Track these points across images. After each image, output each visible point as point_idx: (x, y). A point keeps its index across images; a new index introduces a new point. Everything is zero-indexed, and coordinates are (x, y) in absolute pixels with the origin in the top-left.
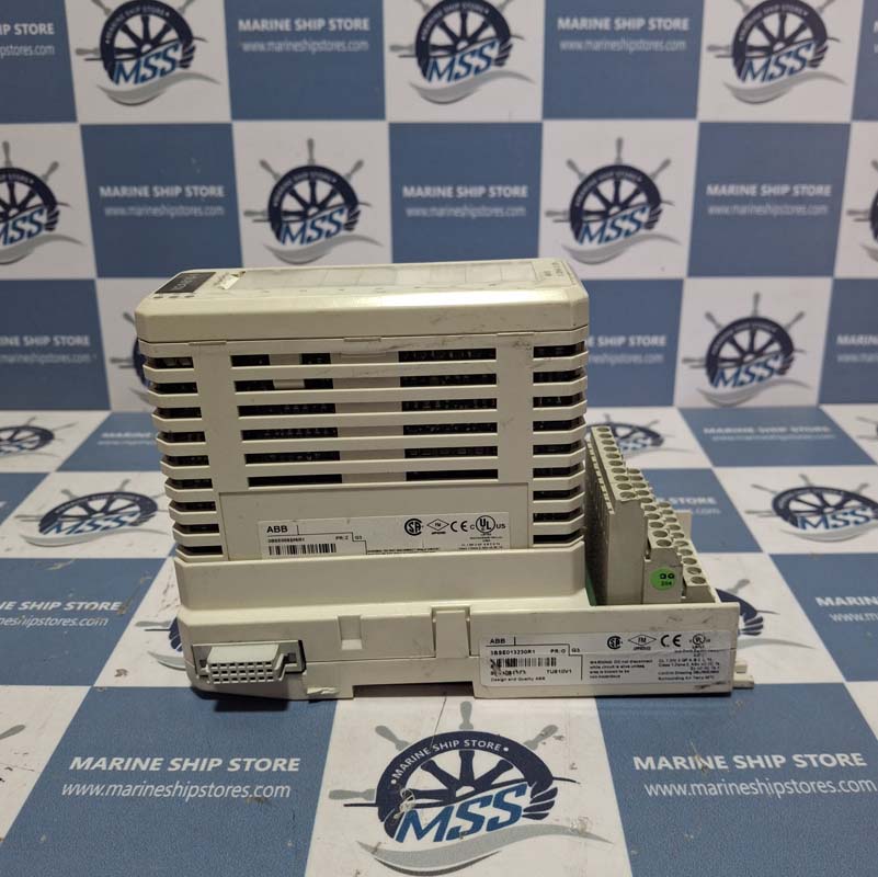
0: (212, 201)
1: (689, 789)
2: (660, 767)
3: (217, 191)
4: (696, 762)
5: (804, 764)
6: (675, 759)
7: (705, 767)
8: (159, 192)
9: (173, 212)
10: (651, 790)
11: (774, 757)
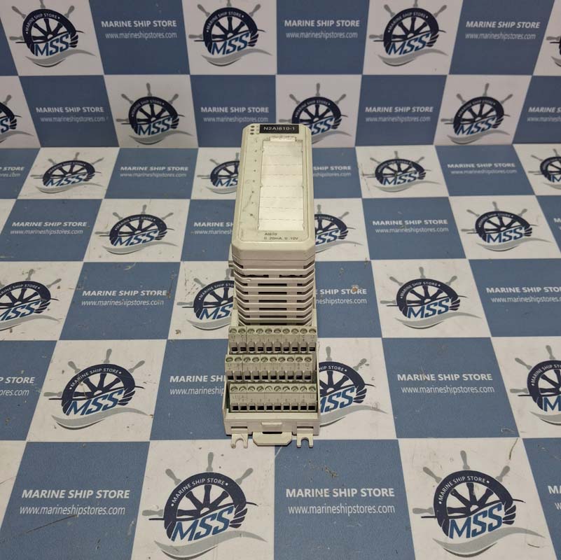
0: (169, 29)
1: (419, 390)
2: (408, 379)
3: (172, 23)
4: (423, 377)
5: (467, 379)
6: (414, 375)
7: (426, 379)
8: (138, 24)
9: (147, 36)
10: (404, 390)
11: (455, 375)
